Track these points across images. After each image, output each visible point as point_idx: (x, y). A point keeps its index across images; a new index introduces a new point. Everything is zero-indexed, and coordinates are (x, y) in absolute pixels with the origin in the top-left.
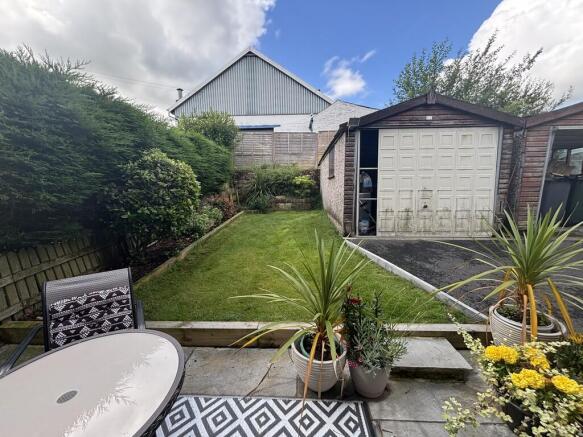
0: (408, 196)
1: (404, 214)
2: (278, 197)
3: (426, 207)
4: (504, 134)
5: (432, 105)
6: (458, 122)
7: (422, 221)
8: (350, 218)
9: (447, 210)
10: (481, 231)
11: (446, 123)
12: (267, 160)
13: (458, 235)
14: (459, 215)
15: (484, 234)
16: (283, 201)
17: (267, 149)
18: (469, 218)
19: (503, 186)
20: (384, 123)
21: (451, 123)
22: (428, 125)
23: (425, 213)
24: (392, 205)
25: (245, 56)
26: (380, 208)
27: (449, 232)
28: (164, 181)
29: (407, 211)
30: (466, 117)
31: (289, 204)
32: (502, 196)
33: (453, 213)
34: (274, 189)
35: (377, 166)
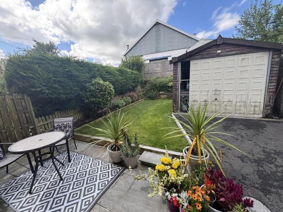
0: (206, 94)
1: (204, 103)
2: (161, 93)
3: (216, 99)
4: (273, 55)
5: (220, 45)
6: (238, 52)
7: (214, 107)
8: (176, 104)
9: (230, 101)
10: (254, 114)
11: (230, 53)
12: (159, 75)
13: (237, 115)
14: (238, 104)
15: (256, 116)
16: (162, 94)
17: (159, 69)
18: (245, 106)
19: (271, 87)
20: (193, 57)
21: (234, 52)
22: (218, 56)
23: (216, 103)
24: (197, 98)
25: (155, 25)
26: (191, 99)
27: (231, 113)
28: (98, 89)
29: (205, 101)
30: (243, 48)
31: (165, 96)
32: (271, 94)
33: (234, 103)
34: (159, 89)
35: (189, 79)
